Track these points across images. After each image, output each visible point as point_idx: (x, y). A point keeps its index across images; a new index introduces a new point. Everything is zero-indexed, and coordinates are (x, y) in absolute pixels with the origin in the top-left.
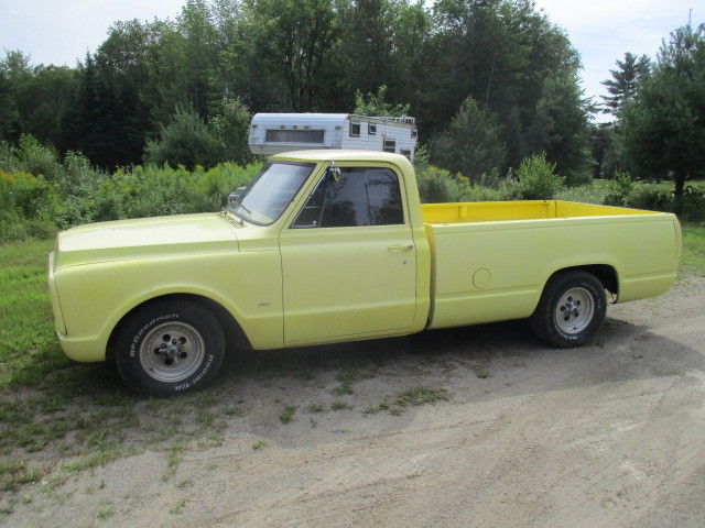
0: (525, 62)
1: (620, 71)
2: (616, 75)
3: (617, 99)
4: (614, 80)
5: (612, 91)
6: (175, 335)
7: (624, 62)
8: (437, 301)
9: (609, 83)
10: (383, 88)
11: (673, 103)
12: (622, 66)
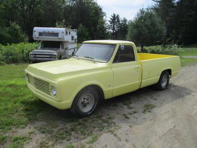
0: (93, 15)
1: (112, 18)
2: (111, 19)
3: (112, 25)
4: (111, 21)
5: (111, 23)
6: (86, 97)
7: (113, 16)
8: (142, 81)
9: (110, 21)
10: (64, 21)
11: (142, 28)
12: (113, 17)
